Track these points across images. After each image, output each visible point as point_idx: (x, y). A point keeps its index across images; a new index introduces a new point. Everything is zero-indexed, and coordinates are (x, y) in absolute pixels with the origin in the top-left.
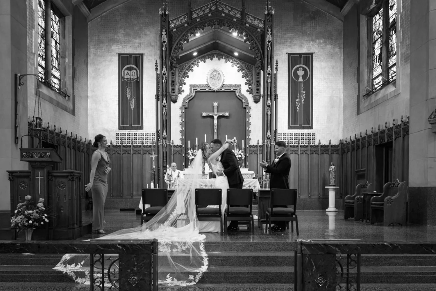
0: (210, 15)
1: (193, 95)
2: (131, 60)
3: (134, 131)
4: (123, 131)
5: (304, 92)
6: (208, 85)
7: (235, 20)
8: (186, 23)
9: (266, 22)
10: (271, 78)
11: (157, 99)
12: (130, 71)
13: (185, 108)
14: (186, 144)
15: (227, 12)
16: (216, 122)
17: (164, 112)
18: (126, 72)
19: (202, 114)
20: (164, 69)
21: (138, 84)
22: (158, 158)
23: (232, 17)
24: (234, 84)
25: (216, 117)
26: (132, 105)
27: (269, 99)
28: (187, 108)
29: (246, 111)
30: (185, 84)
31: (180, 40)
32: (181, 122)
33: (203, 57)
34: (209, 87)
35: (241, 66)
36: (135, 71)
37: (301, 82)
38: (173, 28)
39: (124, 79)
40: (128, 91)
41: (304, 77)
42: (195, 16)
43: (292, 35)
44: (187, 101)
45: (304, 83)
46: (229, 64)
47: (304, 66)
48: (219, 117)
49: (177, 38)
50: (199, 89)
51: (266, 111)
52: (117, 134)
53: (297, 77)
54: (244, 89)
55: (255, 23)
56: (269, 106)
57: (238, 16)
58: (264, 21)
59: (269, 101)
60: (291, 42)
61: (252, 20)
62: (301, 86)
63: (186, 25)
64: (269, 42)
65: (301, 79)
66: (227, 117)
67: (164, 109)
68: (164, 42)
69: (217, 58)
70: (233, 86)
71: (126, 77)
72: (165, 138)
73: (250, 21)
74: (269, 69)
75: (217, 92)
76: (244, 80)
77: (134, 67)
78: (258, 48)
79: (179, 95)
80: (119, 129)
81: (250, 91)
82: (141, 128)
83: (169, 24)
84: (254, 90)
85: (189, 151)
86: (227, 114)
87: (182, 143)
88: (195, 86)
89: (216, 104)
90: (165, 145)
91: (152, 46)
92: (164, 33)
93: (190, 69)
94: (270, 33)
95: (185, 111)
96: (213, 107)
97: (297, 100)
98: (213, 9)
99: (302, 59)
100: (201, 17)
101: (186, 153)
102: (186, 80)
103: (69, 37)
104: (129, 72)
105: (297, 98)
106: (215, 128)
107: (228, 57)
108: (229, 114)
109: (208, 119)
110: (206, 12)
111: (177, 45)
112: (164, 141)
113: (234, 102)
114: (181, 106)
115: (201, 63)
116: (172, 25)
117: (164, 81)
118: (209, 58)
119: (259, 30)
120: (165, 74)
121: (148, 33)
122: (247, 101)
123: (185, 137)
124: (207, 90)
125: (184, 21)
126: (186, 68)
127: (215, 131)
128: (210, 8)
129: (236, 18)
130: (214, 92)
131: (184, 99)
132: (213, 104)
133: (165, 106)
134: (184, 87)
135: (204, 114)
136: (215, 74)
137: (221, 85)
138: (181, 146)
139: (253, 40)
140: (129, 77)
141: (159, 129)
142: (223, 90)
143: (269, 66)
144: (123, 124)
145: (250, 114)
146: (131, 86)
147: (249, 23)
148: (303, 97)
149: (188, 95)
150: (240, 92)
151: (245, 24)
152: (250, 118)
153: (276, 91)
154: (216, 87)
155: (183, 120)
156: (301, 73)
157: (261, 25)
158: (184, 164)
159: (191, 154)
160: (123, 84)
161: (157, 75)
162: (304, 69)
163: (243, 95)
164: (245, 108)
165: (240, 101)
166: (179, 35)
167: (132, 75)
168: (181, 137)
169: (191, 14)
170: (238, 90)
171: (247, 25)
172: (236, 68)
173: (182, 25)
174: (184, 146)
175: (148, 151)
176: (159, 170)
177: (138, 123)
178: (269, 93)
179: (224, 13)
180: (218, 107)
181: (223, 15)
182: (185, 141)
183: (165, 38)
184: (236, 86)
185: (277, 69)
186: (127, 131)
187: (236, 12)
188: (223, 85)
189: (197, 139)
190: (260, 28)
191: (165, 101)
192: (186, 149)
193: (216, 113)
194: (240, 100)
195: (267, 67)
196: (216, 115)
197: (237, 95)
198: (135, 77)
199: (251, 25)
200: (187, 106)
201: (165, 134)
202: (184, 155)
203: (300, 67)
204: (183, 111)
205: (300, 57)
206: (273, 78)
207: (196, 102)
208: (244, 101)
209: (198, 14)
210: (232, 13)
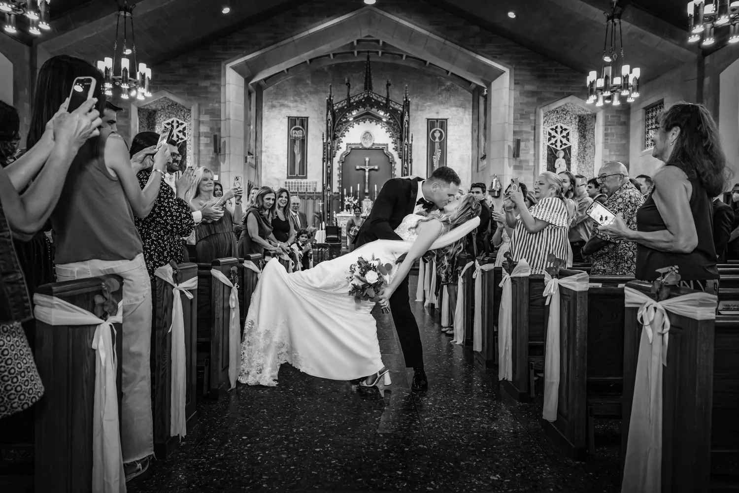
0: (363, 100)
1: (349, 151)
2: (298, 122)
3: (299, 180)
4: (290, 180)
5: (440, 150)
6: (361, 143)
7: (382, 104)
8: (345, 106)
9: (405, 107)
10: (407, 147)
11: (324, 161)
12: (298, 130)
13: (342, 162)
14: (343, 192)
15: (376, 98)
16: (367, 174)
17: (329, 171)
18: (294, 131)
19: (356, 167)
20: (329, 140)
21: (304, 142)
22: (323, 205)
23: (380, 102)
24: (381, 143)
25: (367, 170)
26: (298, 159)
27: (406, 163)
28: (343, 162)
29: (392, 165)
30: (342, 142)
31: (341, 118)
32: (338, 173)
33: (357, 121)
34: (362, 145)
35: (389, 129)
36: (301, 131)
37: (437, 142)
38: (336, 109)
39: (292, 137)
40: (296, 147)
41: (440, 138)
42: (352, 101)
43: (431, 103)
44: (344, 156)
45: (440, 143)
46: (379, 126)
47: (440, 129)
48: (370, 170)
49: (339, 116)
50: (353, 147)
51: (403, 171)
52: (286, 183)
53: (434, 138)
54: (391, 147)
55: (396, 107)
56: (405, 168)
57: (384, 101)
58: (403, 106)
59: (406, 164)
60: (429, 109)
61: (394, 105)
62: (437, 145)
63: (346, 108)
64: (406, 121)
65: (437, 140)
66: (376, 170)
67: (329, 169)
68: (329, 120)
69: (369, 122)
70: (382, 145)
71: (293, 136)
72: (329, 190)
73: (392, 106)
74: (406, 141)
75: (368, 149)
76: (391, 140)
77: (301, 127)
78: (398, 125)
79: (337, 151)
80: (287, 178)
81: (396, 149)
82: (306, 178)
83: (333, 107)
84: (399, 149)
85: (345, 198)
86: (376, 168)
87: (339, 191)
88: (350, 144)
89: (367, 159)
90: (328, 195)
91: (315, 110)
92: (329, 113)
93: (347, 130)
94: (407, 114)
95: (342, 165)
96: (365, 162)
97: (434, 157)
98: (366, 96)
99: (438, 123)
100: (356, 102)
101: (343, 200)
102: (343, 139)
103: (254, 109)
104: (296, 132)
105: (434, 155)
106: (367, 178)
107: (378, 121)
108: (379, 168)
109: (361, 171)
110: (360, 98)
111: (339, 122)
112: (329, 192)
113: (382, 158)
114: (339, 160)
115: (356, 125)
116: (335, 108)
117: (329, 148)
118: (362, 121)
119: (399, 112)
120: (329, 143)
121: (312, 99)
122: (393, 157)
123: (342, 185)
124: (361, 147)
125: (344, 105)
126: (344, 129)
127: (367, 181)
128: (364, 95)
129: (382, 103)
130: (366, 149)
131: (342, 155)
132: (365, 159)
133: (329, 167)
134: (341, 145)
135: (358, 167)
136: (367, 135)
137: (371, 144)
138: (338, 193)
139: (395, 119)
140: (296, 136)
141: (324, 183)
142: (374, 148)
143: (406, 139)
144: (290, 174)
145: (395, 167)
146: (298, 142)
147: (392, 107)
148: (439, 154)
149: (344, 152)
150: (387, 150)
151: (389, 107)
152: (395, 171)
153: (411, 156)
154: (368, 145)
155: (341, 172)
156: (437, 135)
157: (401, 109)
158: (340, 208)
159: (347, 201)
160: (292, 142)
161: (324, 143)
162: (441, 132)
163: (390, 152)
164: (391, 163)
165: (387, 158)
166: (341, 115)
167: (299, 134)
168: (338, 186)
169: (350, 100)
170: (386, 148)
171: (391, 108)
172: (384, 130)
173: (343, 108)
174: (340, 193)
175: (310, 197)
176: (324, 214)
177: (303, 173)
178: (406, 159)
179: (374, 99)
180: (369, 162)
181: (373, 101)
182: (341, 189)
183: (330, 117)
184: (384, 145)
185: (412, 140)
186: (294, 180)
187: (382, 99)
188: (374, 144)
189: (351, 187)
190: (400, 110)
191: (329, 163)
192: (343, 196)
193: (367, 167)
194: (387, 156)
195: (405, 139)
196: (367, 168)
197: (385, 152)
198: (301, 136)
199: (393, 108)
200: (343, 161)
201: (329, 187)
202: (340, 200)
203: (437, 130)
204: (341, 165)
205: (437, 122)
206: (409, 148)
207: (351, 157)
208: (390, 157)
209: (354, 100)
210: (379, 100)
